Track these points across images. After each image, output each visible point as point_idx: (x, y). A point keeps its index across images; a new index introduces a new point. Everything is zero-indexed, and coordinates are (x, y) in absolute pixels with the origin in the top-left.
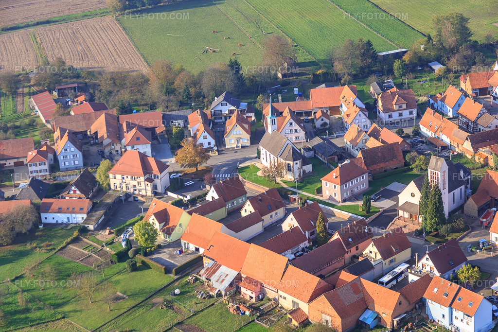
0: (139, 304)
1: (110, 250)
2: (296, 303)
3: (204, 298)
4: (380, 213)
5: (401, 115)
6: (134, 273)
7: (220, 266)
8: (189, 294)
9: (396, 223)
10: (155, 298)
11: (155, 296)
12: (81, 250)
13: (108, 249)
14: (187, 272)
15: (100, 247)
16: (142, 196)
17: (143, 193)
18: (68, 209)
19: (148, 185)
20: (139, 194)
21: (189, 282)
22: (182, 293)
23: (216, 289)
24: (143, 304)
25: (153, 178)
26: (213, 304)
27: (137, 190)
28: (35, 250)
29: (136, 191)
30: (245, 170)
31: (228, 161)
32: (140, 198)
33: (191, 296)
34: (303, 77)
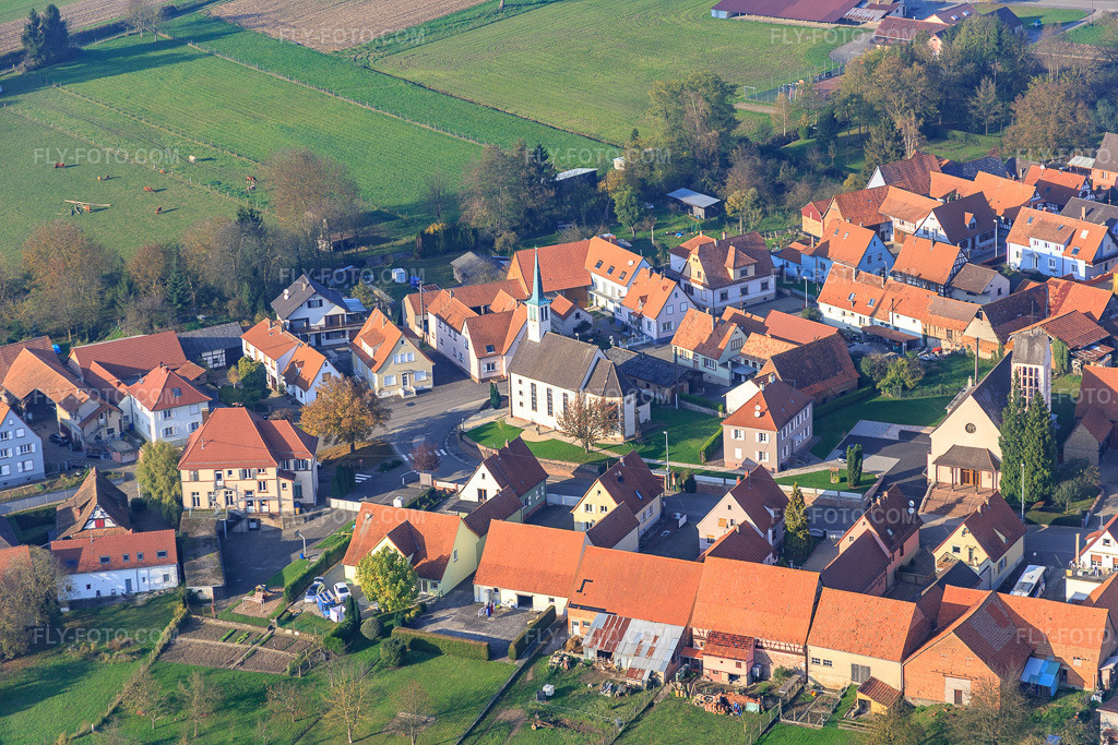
0: (474, 727)
1: (297, 633)
2: (863, 667)
3: (622, 695)
4: (879, 482)
5: (744, 291)
6: (406, 670)
7: (628, 621)
8: (575, 692)
9: (935, 495)
10: (501, 711)
11: (497, 708)
12: (219, 643)
13: (289, 632)
14: (536, 651)
15: (266, 632)
16: (272, 516)
17: (274, 507)
18: (126, 558)
19: (284, 485)
20: (261, 512)
21: (558, 668)
22: (558, 694)
23: (643, 671)
24: (482, 726)
25: (292, 468)
26: (651, 705)
27: (257, 504)
28: (97, 659)
29: (252, 505)
30: (484, 434)
31: (411, 425)
32: (266, 521)
33: (584, 696)
34: (382, 246)
